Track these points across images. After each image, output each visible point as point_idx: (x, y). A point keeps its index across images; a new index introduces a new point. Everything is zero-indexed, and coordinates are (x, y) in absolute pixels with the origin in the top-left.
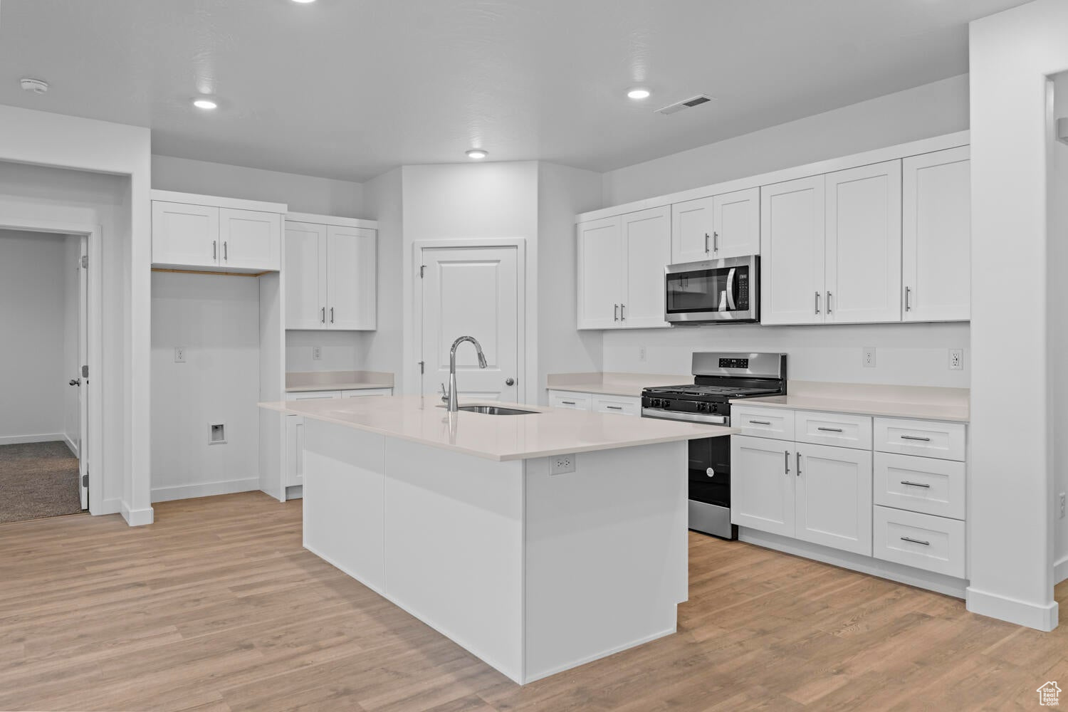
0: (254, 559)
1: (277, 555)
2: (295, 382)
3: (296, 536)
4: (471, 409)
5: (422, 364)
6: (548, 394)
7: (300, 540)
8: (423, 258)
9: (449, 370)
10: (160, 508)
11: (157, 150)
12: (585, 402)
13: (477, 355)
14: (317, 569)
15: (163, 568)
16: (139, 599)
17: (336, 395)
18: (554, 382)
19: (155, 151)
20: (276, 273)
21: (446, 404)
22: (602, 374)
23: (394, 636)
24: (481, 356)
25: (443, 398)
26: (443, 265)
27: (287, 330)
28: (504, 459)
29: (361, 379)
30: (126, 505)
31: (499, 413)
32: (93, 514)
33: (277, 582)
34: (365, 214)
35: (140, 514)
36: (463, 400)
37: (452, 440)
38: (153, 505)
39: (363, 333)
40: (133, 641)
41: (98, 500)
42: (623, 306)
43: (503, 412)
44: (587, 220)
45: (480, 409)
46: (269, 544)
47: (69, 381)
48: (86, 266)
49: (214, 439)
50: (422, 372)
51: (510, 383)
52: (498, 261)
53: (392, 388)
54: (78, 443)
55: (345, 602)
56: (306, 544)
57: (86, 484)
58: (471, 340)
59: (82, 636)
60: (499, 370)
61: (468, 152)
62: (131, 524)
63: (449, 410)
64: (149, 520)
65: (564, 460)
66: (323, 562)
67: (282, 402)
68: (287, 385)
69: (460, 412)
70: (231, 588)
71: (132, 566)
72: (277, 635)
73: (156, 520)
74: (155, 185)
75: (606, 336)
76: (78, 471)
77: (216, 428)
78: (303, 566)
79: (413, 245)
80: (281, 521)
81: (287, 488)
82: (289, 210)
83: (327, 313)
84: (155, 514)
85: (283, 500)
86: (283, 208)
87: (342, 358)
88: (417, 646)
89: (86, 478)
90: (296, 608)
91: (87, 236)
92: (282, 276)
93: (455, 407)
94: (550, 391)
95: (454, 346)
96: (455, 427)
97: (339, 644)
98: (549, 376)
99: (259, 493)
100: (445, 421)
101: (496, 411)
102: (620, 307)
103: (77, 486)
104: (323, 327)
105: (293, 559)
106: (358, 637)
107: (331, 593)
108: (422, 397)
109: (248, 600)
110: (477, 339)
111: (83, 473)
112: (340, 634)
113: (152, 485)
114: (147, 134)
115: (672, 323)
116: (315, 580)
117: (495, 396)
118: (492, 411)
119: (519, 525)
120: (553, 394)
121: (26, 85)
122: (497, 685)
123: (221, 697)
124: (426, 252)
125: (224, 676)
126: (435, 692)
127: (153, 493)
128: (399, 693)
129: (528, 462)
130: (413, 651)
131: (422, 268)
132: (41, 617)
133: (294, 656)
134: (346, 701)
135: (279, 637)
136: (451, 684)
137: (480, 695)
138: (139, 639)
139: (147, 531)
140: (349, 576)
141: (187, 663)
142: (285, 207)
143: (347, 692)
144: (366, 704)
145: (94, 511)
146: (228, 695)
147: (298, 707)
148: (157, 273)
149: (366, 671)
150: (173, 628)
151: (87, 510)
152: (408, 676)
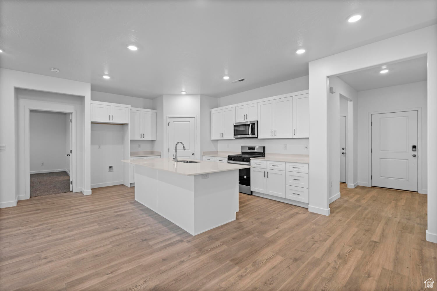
0: (121, 204)
1: (127, 202)
2: (133, 154)
3: (133, 197)
4: (181, 161)
5: (169, 149)
9: (175, 151)
10: (94, 190)
11: (93, 89)
12: (213, 159)
14: (139, 206)
15: (94, 207)
16: (86, 216)
17: (145, 158)
18: (204, 154)
19: (91, 90)
21: (174, 160)
22: (217, 151)
23: (159, 224)
24: (184, 147)
26: (174, 122)
27: (131, 140)
28: (188, 175)
29: (152, 153)
30: (83, 189)
31: (189, 163)
33: (127, 210)
34: (153, 108)
35: (88, 192)
36: (179, 159)
37: (176, 170)
38: (91, 189)
39: (153, 141)
40: (84, 228)
41: (75, 188)
43: (190, 162)
44: (213, 110)
45: (184, 161)
47: (67, 154)
48: (71, 122)
49: (110, 170)
50: (169, 151)
51: (193, 154)
52: (190, 121)
53: (160, 156)
54: (69, 171)
55: (146, 215)
56: (136, 199)
57: (72, 184)
58: (181, 143)
59: (69, 227)
60: (190, 151)
61: (181, 92)
62: (85, 195)
63: (175, 162)
64: (90, 193)
65: (205, 175)
67: (129, 160)
68: (131, 155)
69: (178, 162)
70: (113, 212)
73: (92, 193)
74: (92, 99)
75: (218, 141)
76: (69, 180)
77: (110, 167)
78: (134, 205)
79: (166, 117)
80: (128, 193)
81: (131, 184)
83: (142, 135)
85: (129, 187)
87: (147, 148)
88: (166, 226)
89: (72, 182)
90: (132, 217)
91: (72, 113)
92: (129, 125)
94: (204, 156)
95: (176, 144)
96: (177, 166)
97: (144, 227)
98: (203, 152)
99: (123, 185)
100: (174, 165)
102: (222, 134)
103: (69, 184)
104: (141, 139)
105: (132, 203)
106: (149, 225)
107: (142, 212)
108: (169, 158)
109: (118, 215)
110: (183, 143)
111: (71, 180)
112: (144, 224)
113: (91, 184)
114: (90, 85)
115: (236, 138)
116: (138, 209)
117: (189, 158)
118: (187, 162)
119: (193, 193)
120: (204, 157)
121: (53, 70)
122: (187, 236)
123: (109, 243)
124: (170, 119)
125: (110, 237)
126: (170, 239)
127: (91, 186)
128: (160, 240)
129: (196, 176)
130: (165, 228)
131: (169, 123)
132: (56, 222)
133: (131, 231)
134: (145, 243)
135: (127, 225)
136: (175, 236)
137: (182, 239)
138: (86, 228)
139: (90, 196)
140: (147, 208)
141: (100, 234)
142: (130, 106)
143: (145, 240)
144: (151, 243)
145: (74, 191)
146: (111, 242)
147: (131, 245)
148: (92, 124)
149: (151, 234)
150: (96, 224)
151: (72, 191)
152: (163, 235)
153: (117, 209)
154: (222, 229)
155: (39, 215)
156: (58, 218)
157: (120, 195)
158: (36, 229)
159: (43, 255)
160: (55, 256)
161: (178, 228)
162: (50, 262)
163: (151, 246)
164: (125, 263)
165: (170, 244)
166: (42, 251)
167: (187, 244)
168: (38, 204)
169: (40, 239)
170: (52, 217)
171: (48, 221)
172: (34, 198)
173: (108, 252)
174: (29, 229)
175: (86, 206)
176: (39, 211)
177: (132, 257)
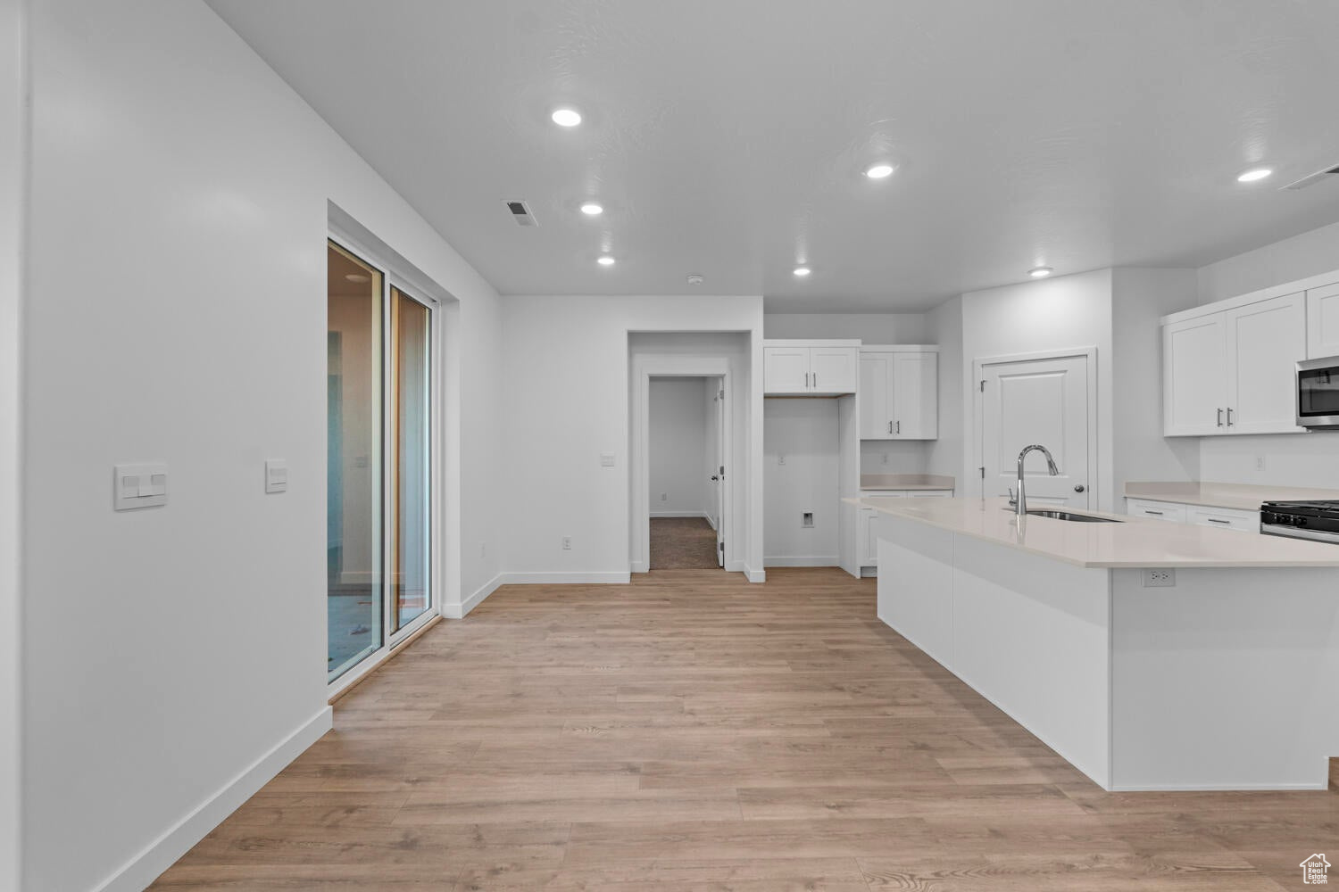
0: (839, 621)
1: (857, 621)
2: (869, 482)
3: (872, 608)
4: (1040, 513)
5: (983, 469)
6: (1126, 504)
7: (875, 612)
8: (983, 374)
9: (1017, 476)
10: (770, 571)
11: (769, 309)
12: (1176, 514)
13: (1047, 464)
14: (892, 638)
15: (773, 616)
16: (759, 636)
17: (903, 495)
18: (1131, 490)
19: (766, 312)
20: (852, 395)
21: (1014, 507)
22: (1198, 484)
23: (965, 710)
24: (1051, 464)
25: (1010, 502)
26: (1004, 379)
27: (861, 441)
28: (1089, 565)
29: (923, 481)
30: (747, 566)
31: (1070, 519)
32: (727, 570)
33: (857, 642)
34: (926, 339)
35: (757, 575)
36: (1030, 506)
37: (1021, 540)
38: (765, 569)
39: (925, 443)
40: (758, 665)
41: (730, 560)
42: (1229, 410)
43: (1074, 518)
44: (1175, 321)
45: (1050, 514)
46: (852, 610)
47: (711, 477)
48: (722, 398)
49: (806, 523)
50: (983, 477)
51: (1080, 490)
52: (1065, 371)
53: (953, 490)
54: (716, 520)
55: (918, 671)
56: (880, 616)
57: (722, 549)
58: (1040, 448)
59: (727, 655)
60: (1066, 477)
61: (1030, 272)
62: (751, 581)
63: (1017, 512)
64: (762, 579)
65: (1160, 574)
66: (895, 633)
67: (857, 498)
68: (862, 485)
69: (1028, 516)
70: (824, 641)
71: (753, 612)
72: (862, 685)
73: (767, 580)
74: (767, 336)
75: (1203, 443)
76: (716, 539)
77: (807, 515)
78: (879, 634)
79: (973, 363)
80: (858, 593)
81: (862, 568)
82: (863, 343)
83: (894, 426)
84: (766, 576)
85: (858, 576)
86: (858, 342)
87: (907, 463)
88: (988, 725)
89: (722, 545)
90: (876, 666)
91: (722, 377)
92: (857, 397)
93: (1024, 512)
94: (1128, 500)
95: (1021, 454)
96: (1024, 530)
97: (915, 705)
98: (1127, 483)
99: (838, 569)
100: (1013, 523)
101: (1067, 516)
102: (1225, 411)
103: (716, 549)
104: (891, 437)
105: (870, 626)
106: (931, 703)
107: (905, 661)
108: (983, 500)
109: (837, 652)
110: (1046, 447)
111: (720, 541)
112: (915, 696)
113: (765, 555)
114: (761, 300)
115: (1309, 427)
116: (890, 647)
117: (1062, 502)
118: (1063, 516)
120: (1131, 504)
121: (691, 281)
122: (1078, 783)
123: (822, 723)
124: (986, 369)
125: (824, 707)
126: (1010, 771)
127: (765, 560)
128: (973, 762)
129: (1114, 571)
130: (985, 728)
131: (982, 383)
132: (701, 636)
133: (878, 706)
134: (924, 755)
135: (864, 687)
136: (1028, 769)
137: (1060, 787)
138: (763, 665)
139: (761, 587)
140: (919, 649)
141: (796, 690)
142: (860, 341)
143: (924, 747)
144: (943, 762)
145: (727, 568)
146: (829, 723)
147: (882, 749)
148: (767, 400)
149: (940, 734)
150: (784, 662)
151: (723, 567)
152: (981, 749)
153: (832, 634)
154: (1247, 808)
155: (667, 611)
156: (703, 627)
157: (836, 595)
158: (668, 642)
159: (688, 704)
160: (709, 716)
161: (1039, 744)
162: (701, 724)
163: (944, 774)
164: (872, 793)
165: (1011, 787)
166: (684, 696)
167: (1078, 811)
168: (663, 585)
169: (678, 666)
170: (694, 620)
171: (686, 630)
172: (656, 571)
173: (824, 746)
174: (656, 639)
175: (756, 609)
176: (668, 603)
177: (886, 784)
